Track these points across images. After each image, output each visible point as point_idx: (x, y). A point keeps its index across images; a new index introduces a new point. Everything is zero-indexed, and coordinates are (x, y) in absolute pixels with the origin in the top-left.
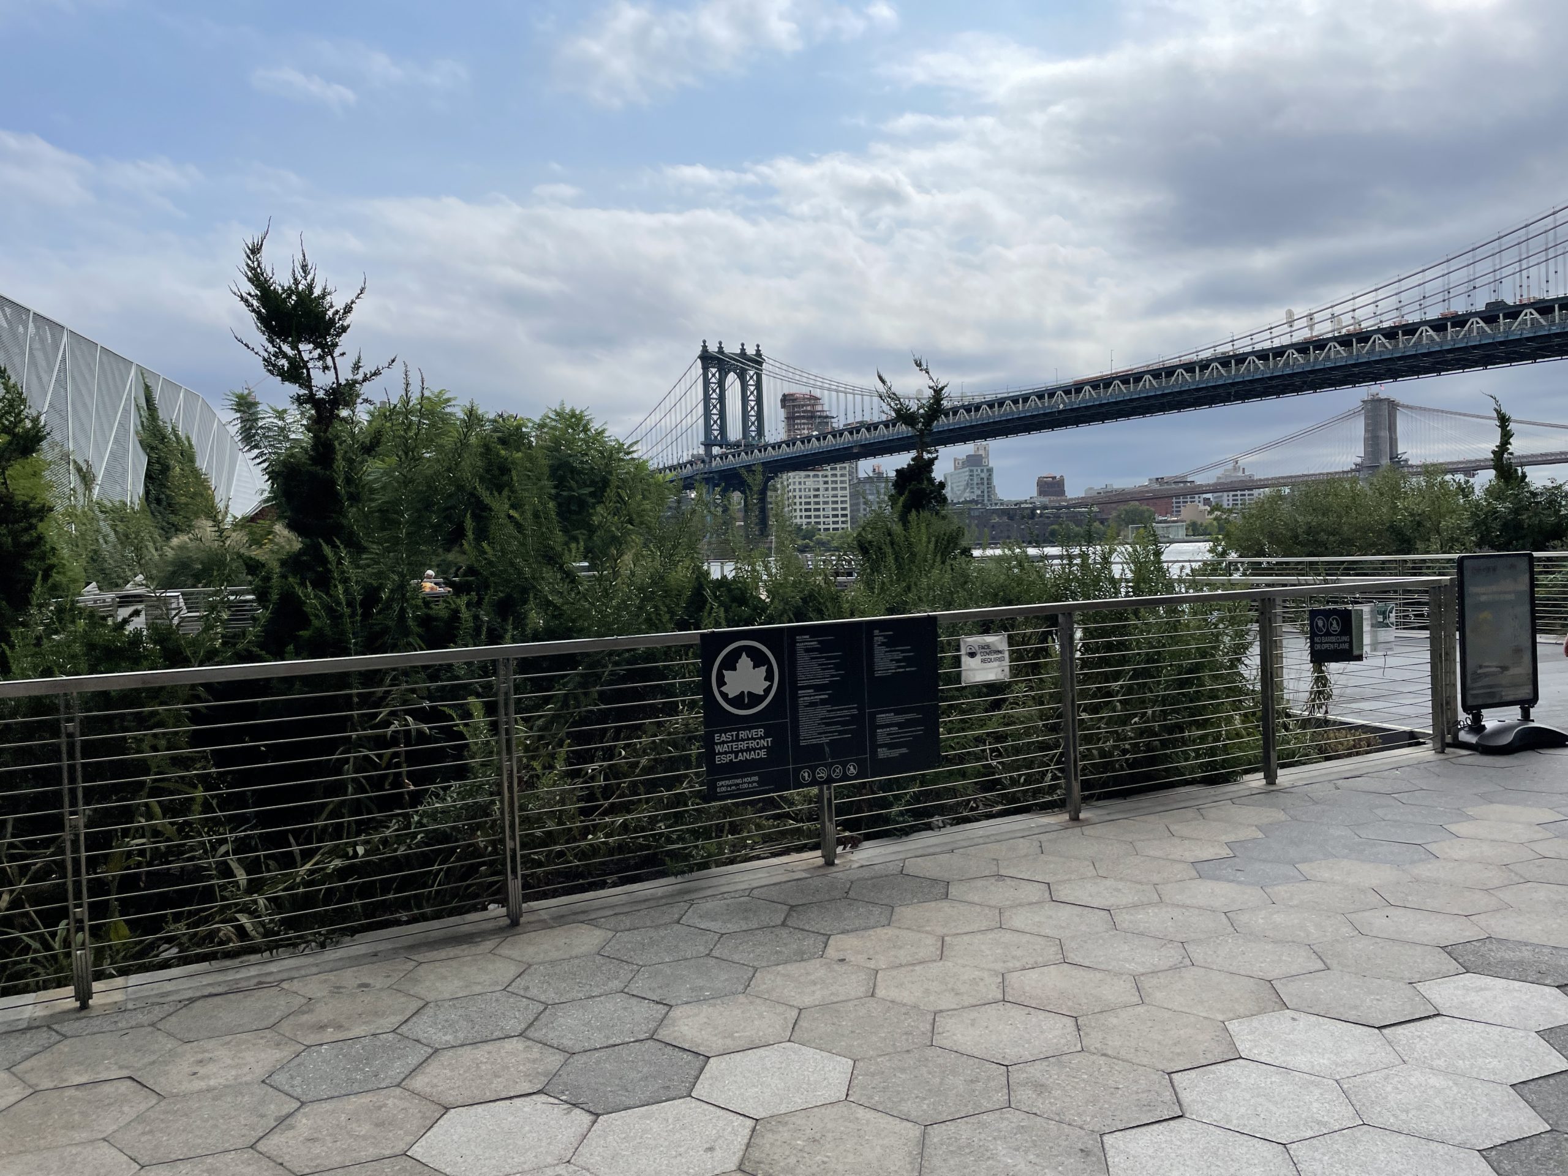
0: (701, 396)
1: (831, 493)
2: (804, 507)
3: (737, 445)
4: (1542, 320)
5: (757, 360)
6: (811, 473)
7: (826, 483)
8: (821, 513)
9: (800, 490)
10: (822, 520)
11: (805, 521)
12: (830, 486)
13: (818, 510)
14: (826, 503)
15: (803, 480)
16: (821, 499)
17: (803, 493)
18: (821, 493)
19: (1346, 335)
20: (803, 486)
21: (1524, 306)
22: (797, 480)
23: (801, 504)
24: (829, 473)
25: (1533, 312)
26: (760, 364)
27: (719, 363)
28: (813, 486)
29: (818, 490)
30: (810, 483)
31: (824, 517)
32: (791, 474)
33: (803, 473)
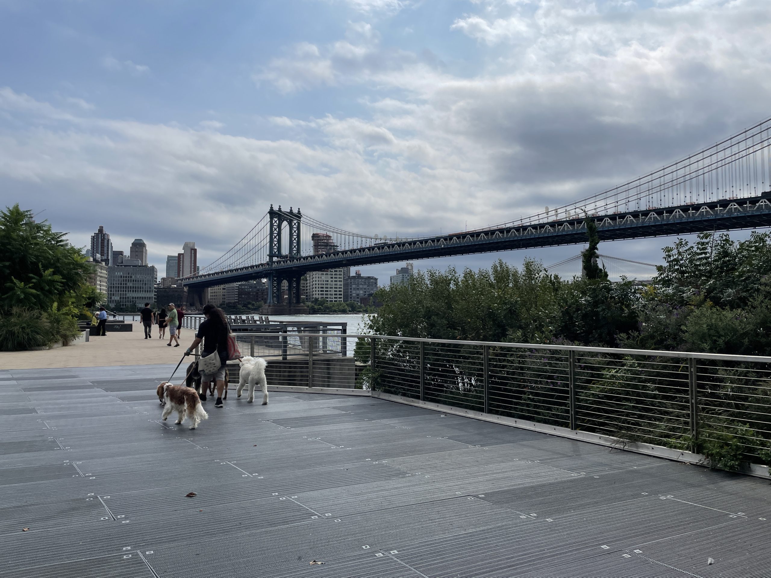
0: (268, 232)
1: (334, 283)
2: (320, 289)
3: (286, 257)
4: (658, 218)
5: (298, 216)
6: (325, 273)
7: (332, 278)
8: (329, 293)
9: (319, 281)
10: (329, 296)
11: (320, 296)
12: (334, 279)
13: (327, 291)
14: (331, 288)
15: (320, 276)
16: (329, 286)
17: (320, 283)
18: (329, 283)
19: (572, 220)
20: (320, 279)
21: (650, 211)
22: (317, 276)
23: (319, 288)
24: (334, 273)
25: (655, 214)
26: (300, 218)
27: (278, 216)
28: (325, 280)
29: (328, 281)
30: (324, 278)
31: (330, 295)
32: (314, 273)
33: (320, 273)
